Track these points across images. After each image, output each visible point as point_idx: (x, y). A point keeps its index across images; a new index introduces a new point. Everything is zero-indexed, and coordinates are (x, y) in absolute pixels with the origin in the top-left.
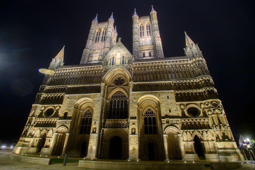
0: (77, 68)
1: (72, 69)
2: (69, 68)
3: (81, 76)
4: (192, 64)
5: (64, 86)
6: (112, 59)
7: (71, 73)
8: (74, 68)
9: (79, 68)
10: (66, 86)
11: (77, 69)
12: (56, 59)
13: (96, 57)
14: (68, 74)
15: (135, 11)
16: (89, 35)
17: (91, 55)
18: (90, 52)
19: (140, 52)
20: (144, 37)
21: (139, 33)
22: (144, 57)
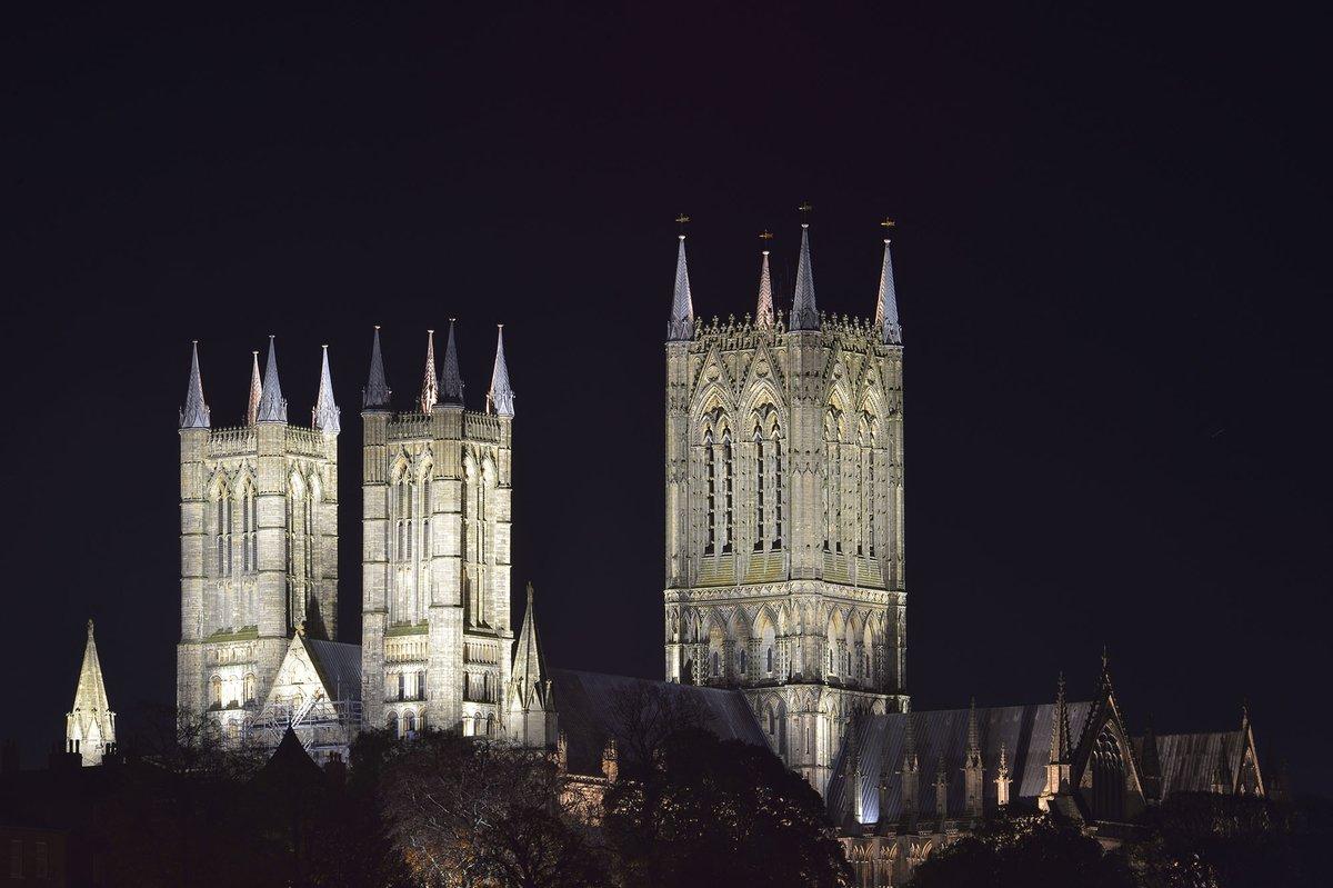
13: (234, 685)
16: (185, 542)
17: (215, 673)
18: (206, 656)
19: (387, 669)
20: (413, 566)
21: (390, 542)
22: (401, 698)
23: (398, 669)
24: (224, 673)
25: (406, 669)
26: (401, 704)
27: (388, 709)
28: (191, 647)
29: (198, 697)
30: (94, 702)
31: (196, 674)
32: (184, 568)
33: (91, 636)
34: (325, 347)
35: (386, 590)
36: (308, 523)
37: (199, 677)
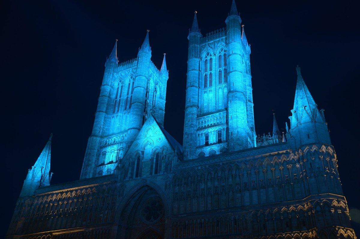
0: (71, 189)
1: (62, 193)
2: (56, 192)
3: (77, 209)
4: (298, 161)
5: (46, 234)
6: (136, 163)
7: (60, 203)
8: (66, 190)
9: (74, 189)
10: (51, 233)
11: (71, 191)
12: (34, 171)
13: (113, 154)
14: (56, 204)
15: (195, 17)
16: (100, 99)
17: (104, 150)
18: (101, 143)
19: (199, 132)
20: (213, 88)
21: (200, 81)
22: (207, 144)
23: (205, 131)
24: (109, 149)
25: (210, 130)
26: (207, 147)
27: (199, 151)
28: (95, 138)
29: (94, 159)
30: (43, 164)
31: (95, 149)
32: (98, 108)
33: (50, 139)
34: (165, 54)
35: (198, 99)
36: (154, 102)
37: (96, 151)
